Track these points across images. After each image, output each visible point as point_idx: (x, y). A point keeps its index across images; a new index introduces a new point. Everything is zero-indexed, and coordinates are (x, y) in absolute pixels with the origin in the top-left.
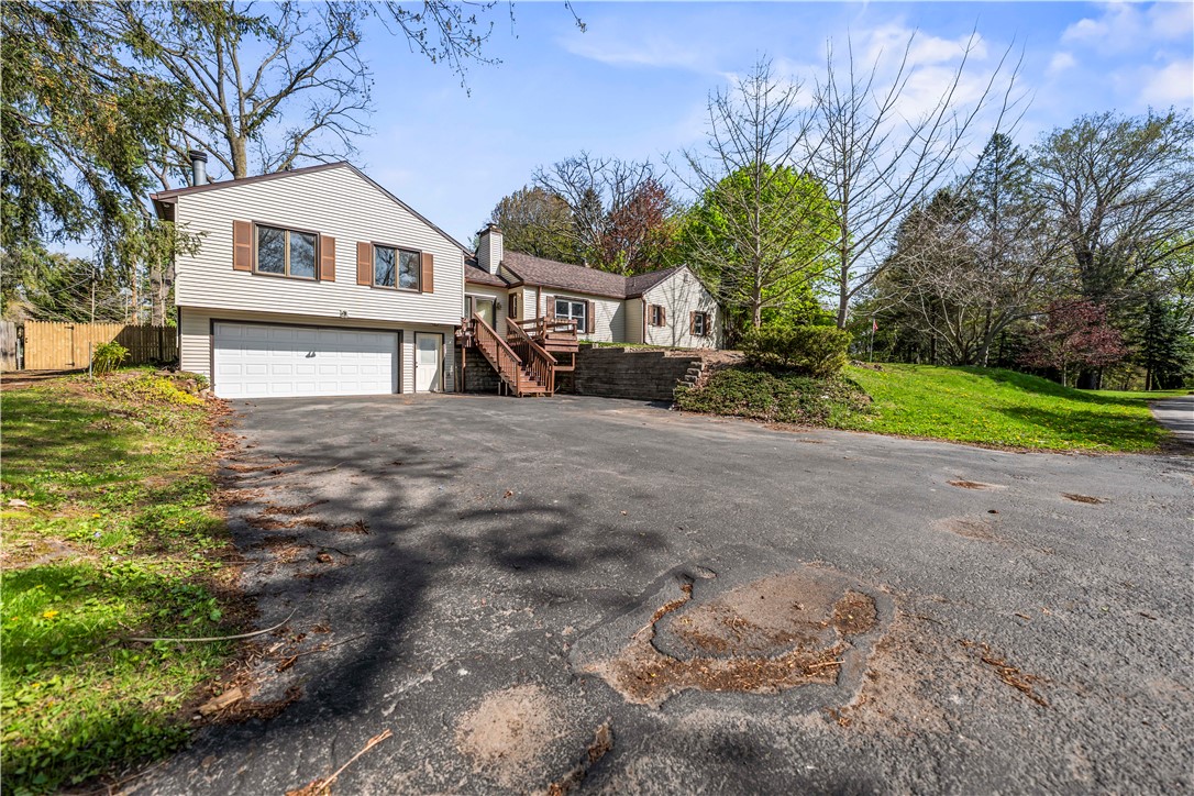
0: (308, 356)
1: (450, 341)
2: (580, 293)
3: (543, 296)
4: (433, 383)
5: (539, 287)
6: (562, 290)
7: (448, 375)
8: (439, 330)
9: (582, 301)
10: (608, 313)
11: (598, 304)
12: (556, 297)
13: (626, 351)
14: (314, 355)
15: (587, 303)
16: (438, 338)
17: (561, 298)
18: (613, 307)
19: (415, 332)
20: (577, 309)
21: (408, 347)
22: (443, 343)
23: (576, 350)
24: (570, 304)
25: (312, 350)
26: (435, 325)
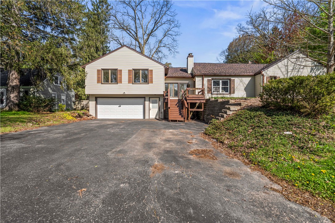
0: (119, 107)
1: (162, 100)
2: (225, 76)
3: (206, 79)
4: (156, 115)
5: (203, 76)
6: (215, 75)
7: (161, 112)
8: (158, 96)
9: (228, 79)
10: (243, 84)
11: (237, 80)
12: (213, 79)
13: (219, 101)
14: (121, 106)
15: (230, 80)
16: (158, 99)
17: (215, 79)
18: (247, 80)
19: (149, 98)
20: (225, 83)
21: (147, 103)
22: (159, 101)
23: (204, 101)
24: (221, 81)
25: (120, 104)
26: (156, 95)
